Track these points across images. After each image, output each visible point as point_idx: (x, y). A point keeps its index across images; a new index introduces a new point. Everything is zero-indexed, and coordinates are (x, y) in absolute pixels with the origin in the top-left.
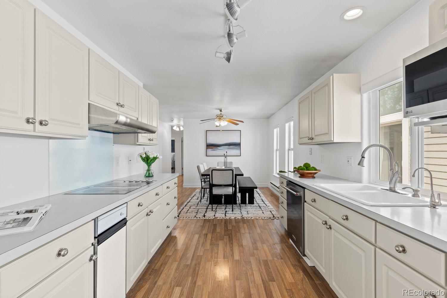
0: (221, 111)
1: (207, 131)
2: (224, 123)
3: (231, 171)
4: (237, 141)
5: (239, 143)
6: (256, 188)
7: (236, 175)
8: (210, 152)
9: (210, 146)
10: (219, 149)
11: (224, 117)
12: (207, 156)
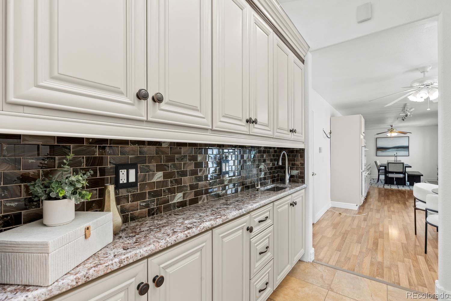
0: (392, 126)
1: (377, 138)
2: (394, 134)
3: (402, 164)
4: (406, 144)
5: (407, 146)
6: (422, 175)
7: (406, 167)
8: (380, 153)
9: (379, 149)
10: (387, 151)
11: (394, 130)
12: (377, 156)
